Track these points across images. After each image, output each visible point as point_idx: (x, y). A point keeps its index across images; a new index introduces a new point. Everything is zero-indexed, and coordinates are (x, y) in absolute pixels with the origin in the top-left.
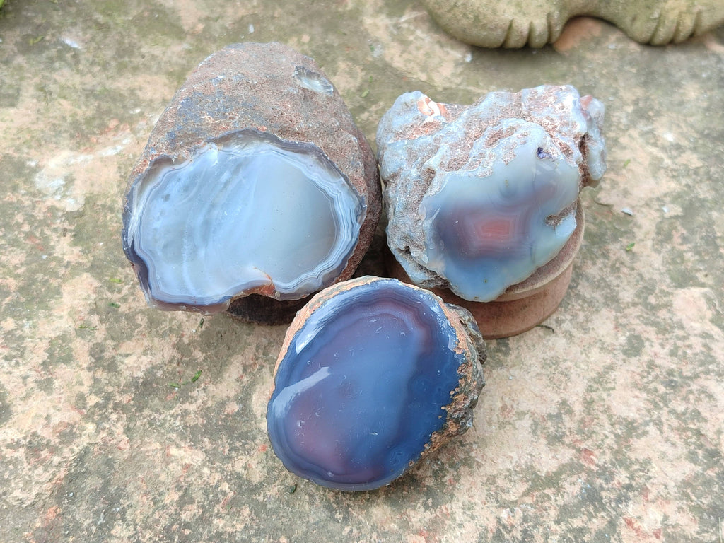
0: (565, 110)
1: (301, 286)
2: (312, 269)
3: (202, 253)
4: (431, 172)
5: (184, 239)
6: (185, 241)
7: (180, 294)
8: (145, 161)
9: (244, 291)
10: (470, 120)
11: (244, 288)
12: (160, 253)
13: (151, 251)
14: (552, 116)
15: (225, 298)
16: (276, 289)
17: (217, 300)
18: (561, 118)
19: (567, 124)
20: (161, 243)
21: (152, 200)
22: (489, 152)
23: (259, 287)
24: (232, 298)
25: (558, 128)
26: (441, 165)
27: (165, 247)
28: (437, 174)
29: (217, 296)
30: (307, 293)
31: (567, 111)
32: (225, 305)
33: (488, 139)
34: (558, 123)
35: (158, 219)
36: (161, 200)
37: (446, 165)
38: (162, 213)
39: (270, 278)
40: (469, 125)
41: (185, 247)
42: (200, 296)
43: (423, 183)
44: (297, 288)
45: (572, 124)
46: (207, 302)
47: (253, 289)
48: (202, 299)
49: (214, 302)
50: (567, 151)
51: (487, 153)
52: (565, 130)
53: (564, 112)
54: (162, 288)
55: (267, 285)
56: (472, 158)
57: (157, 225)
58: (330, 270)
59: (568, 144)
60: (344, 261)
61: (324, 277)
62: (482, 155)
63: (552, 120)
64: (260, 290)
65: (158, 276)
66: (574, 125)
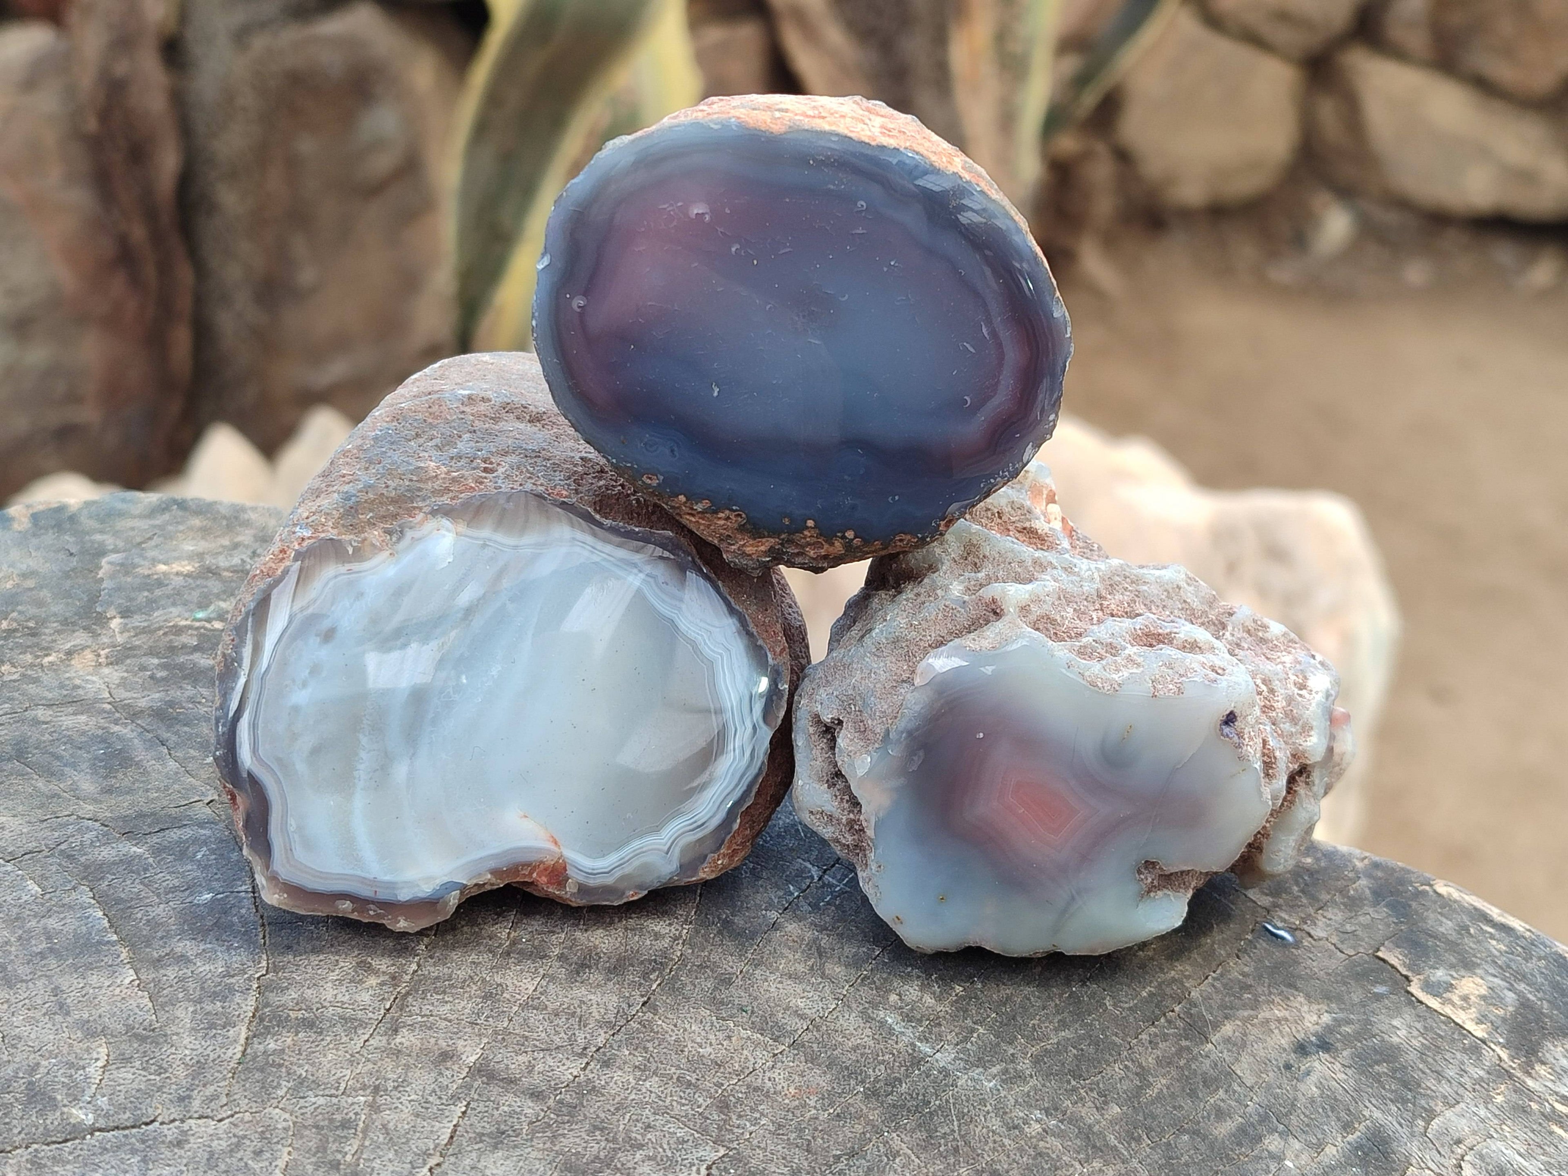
0: (1303, 692)
1: (628, 869)
2: (657, 829)
3: (401, 771)
4: (995, 612)
5: (361, 736)
6: (364, 740)
7: (338, 871)
8: (283, 551)
9: (495, 872)
10: (1118, 578)
11: (492, 864)
12: (301, 767)
13: (279, 760)
14: (1276, 685)
15: (449, 886)
16: (570, 872)
17: (426, 890)
18: (1290, 700)
19: (1294, 721)
20: (306, 742)
21: (294, 638)
22: (1131, 650)
23: (528, 864)
24: (463, 888)
25: (1274, 714)
26: (1024, 610)
27: (316, 751)
28: (1005, 619)
29: (429, 879)
30: (640, 887)
31: (1307, 696)
32: (446, 904)
33: (1139, 632)
34: (1280, 704)
35: (304, 685)
36: (313, 641)
37: (1032, 617)
38: (315, 670)
39: (556, 843)
40: (1112, 587)
41: (363, 754)
42: (387, 878)
43: (963, 619)
44: (618, 874)
45: (1303, 727)
46: (404, 895)
47: (515, 869)
48: (392, 885)
49: (421, 895)
50: (1269, 765)
51: (1127, 652)
52: (1287, 727)
53: (1301, 696)
54: (300, 854)
55: (550, 861)
56: (1091, 639)
57: (300, 697)
58: (700, 834)
59: (1277, 754)
60: (731, 814)
61: (683, 851)
62: (1113, 649)
63: (1272, 691)
64: (531, 873)
65: (292, 824)
66: (1306, 729)
